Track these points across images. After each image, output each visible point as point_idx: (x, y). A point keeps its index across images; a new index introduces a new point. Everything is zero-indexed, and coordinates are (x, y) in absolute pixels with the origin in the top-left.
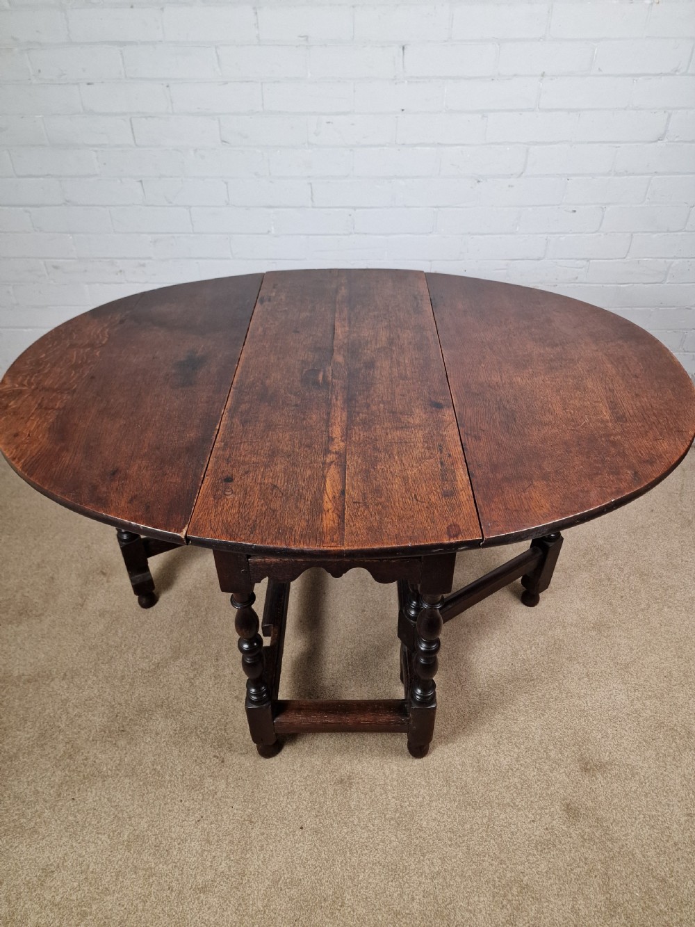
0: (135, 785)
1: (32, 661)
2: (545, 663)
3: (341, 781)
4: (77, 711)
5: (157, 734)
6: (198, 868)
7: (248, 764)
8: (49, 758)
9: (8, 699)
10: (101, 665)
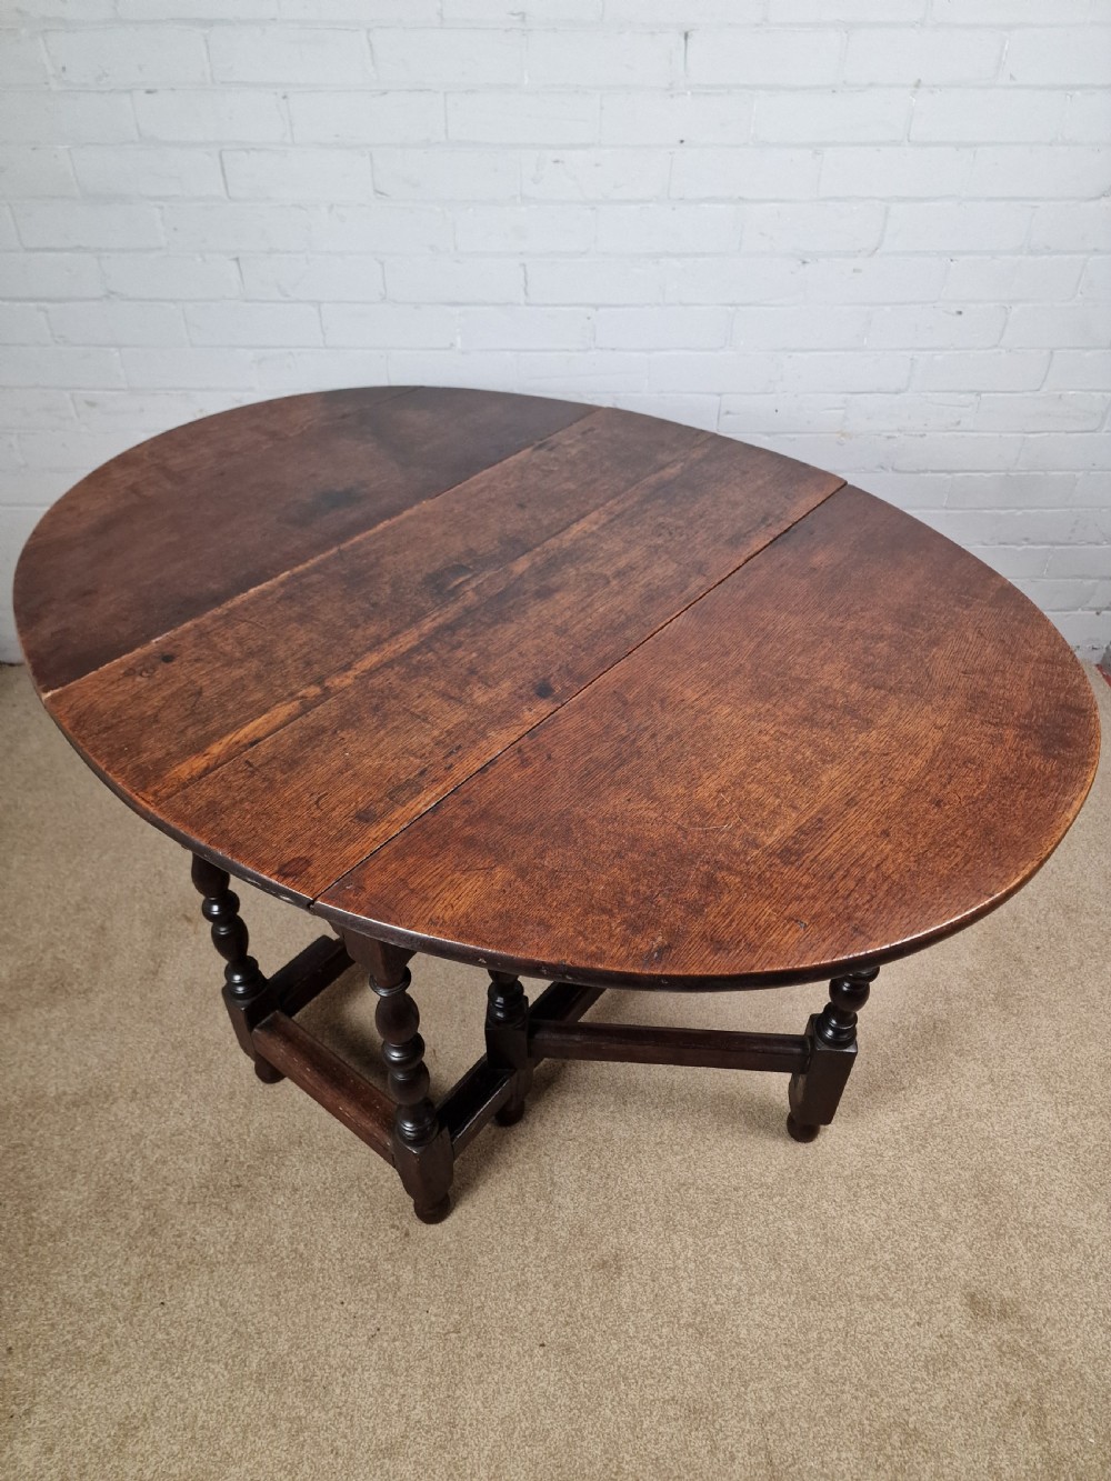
0: (264, 1276)
1: (78, 1069)
2: (921, 1060)
3: (604, 1264)
4: (158, 1153)
5: (295, 1190)
6: (377, 1415)
7: (449, 1239)
8: (119, 1234)
9: (41, 1136)
10: (193, 1074)
